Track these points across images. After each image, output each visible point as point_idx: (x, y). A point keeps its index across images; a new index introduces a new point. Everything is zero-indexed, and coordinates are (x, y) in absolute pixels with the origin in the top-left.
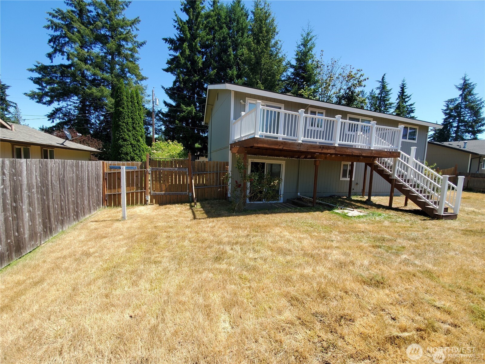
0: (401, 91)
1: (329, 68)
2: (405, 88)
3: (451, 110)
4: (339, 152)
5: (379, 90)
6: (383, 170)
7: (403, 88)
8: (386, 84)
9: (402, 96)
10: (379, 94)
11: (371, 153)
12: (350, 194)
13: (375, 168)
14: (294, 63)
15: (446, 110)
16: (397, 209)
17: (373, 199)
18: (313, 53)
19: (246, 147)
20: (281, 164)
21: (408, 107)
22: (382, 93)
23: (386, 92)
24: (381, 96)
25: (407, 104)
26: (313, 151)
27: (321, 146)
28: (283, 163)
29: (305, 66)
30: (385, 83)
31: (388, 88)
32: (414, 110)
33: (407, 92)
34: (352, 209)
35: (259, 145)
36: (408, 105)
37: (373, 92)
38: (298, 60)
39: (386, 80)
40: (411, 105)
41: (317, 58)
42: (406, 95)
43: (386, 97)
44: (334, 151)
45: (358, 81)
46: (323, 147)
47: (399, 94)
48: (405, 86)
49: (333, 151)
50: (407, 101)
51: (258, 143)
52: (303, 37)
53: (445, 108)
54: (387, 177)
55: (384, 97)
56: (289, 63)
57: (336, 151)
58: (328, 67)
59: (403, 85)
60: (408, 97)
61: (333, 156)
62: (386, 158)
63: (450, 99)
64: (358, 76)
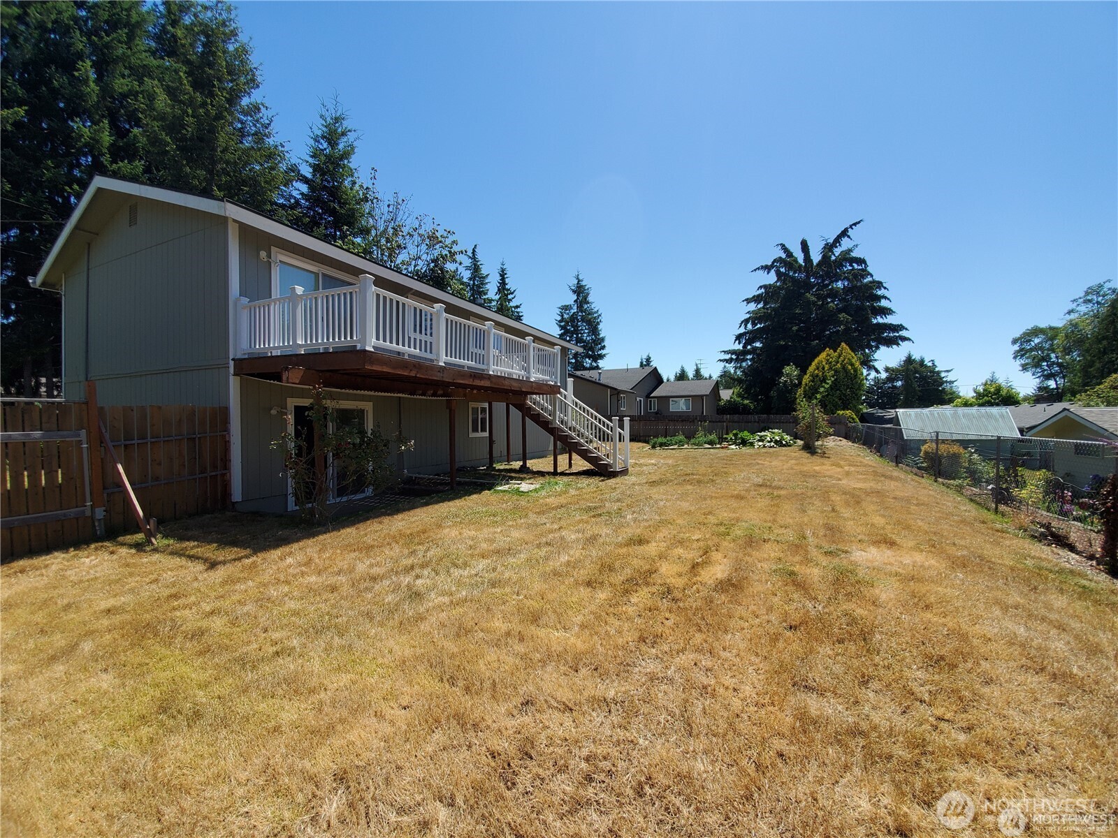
0: (500, 280)
1: (391, 209)
2: (506, 276)
3: (567, 323)
4: (495, 384)
5: (469, 272)
6: (539, 414)
7: (503, 275)
8: (479, 263)
9: (503, 288)
10: (470, 279)
11: (532, 387)
12: (491, 461)
13: (527, 412)
14: (307, 171)
15: (560, 321)
16: (563, 474)
17: (529, 463)
18: (351, 165)
19: (322, 371)
20: (364, 410)
21: (513, 309)
22: (475, 277)
23: (481, 278)
24: (474, 283)
25: (512, 304)
26: (461, 382)
27: (473, 374)
28: (368, 407)
29: (338, 188)
30: (478, 261)
31: (484, 271)
32: (522, 316)
33: (510, 285)
34: (519, 482)
35: (375, 368)
36: (513, 307)
37: (459, 273)
38: (316, 168)
39: (479, 256)
40: (517, 307)
41: (363, 178)
42: (509, 290)
43: (482, 288)
44: (489, 383)
45: (450, 252)
46: (475, 376)
47: (499, 285)
48: (506, 274)
49: (486, 383)
50: (510, 300)
51: (372, 363)
52: (326, 122)
53: (559, 318)
54: (546, 425)
55: (479, 287)
56: (293, 169)
57: (491, 382)
58: (389, 206)
59: (503, 271)
60: (512, 293)
61: (475, 392)
62: (539, 394)
63: (563, 305)
64: (448, 242)
